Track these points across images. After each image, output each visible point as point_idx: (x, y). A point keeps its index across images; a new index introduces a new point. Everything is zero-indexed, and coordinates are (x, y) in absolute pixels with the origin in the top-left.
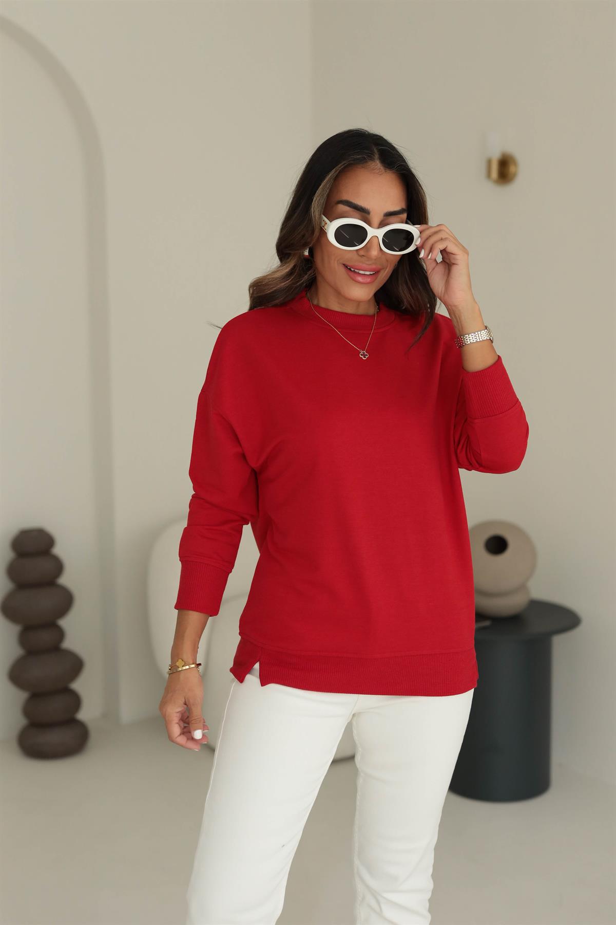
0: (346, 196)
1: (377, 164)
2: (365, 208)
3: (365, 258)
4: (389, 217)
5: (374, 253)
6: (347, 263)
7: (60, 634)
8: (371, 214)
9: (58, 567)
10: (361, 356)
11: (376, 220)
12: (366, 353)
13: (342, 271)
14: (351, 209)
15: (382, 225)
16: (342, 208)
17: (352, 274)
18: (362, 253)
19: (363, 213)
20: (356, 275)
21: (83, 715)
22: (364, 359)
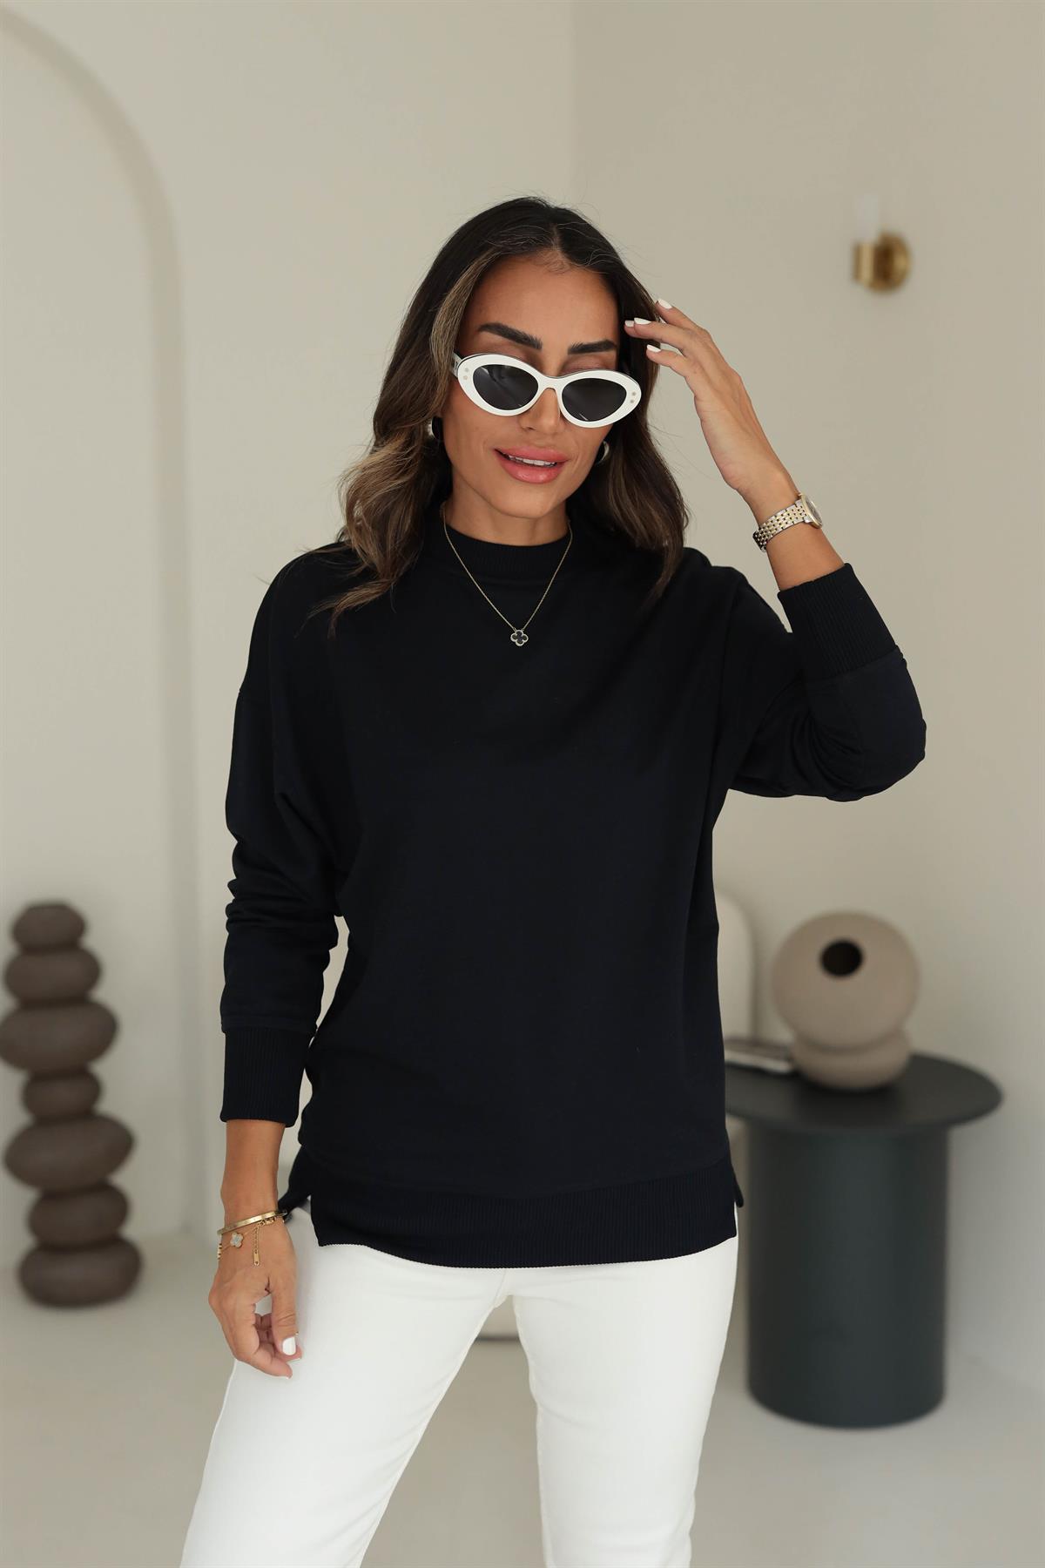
0: (495, 317)
1: (556, 256)
2: (532, 337)
3: (532, 432)
4: (579, 355)
5: (548, 422)
6: (502, 447)
7: (94, 1088)
8: (543, 347)
9: (92, 970)
10: (513, 640)
11: (553, 360)
12: (523, 635)
13: (493, 461)
14: (506, 340)
15: (563, 371)
16: (489, 337)
17: (509, 465)
18: (526, 423)
19: (528, 346)
20: (516, 468)
21: (133, 1230)
22: (519, 645)
